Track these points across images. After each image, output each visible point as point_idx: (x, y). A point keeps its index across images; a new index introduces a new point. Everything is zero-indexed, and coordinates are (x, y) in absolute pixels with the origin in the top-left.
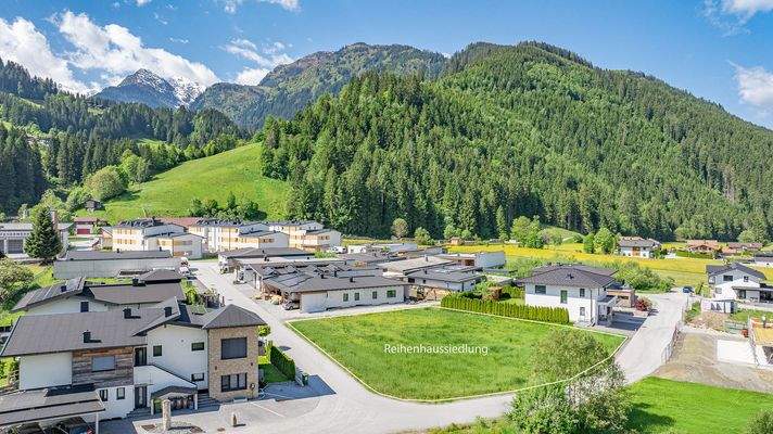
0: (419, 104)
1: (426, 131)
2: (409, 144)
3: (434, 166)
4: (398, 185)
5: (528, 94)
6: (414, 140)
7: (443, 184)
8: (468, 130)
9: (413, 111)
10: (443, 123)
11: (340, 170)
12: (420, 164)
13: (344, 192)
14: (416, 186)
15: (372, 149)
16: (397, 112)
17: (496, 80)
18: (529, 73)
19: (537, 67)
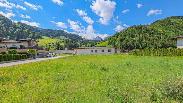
0: (141, 30)
1: (143, 34)
2: (138, 37)
3: (144, 40)
4: (135, 44)
5: (171, 26)
6: (140, 36)
7: (147, 43)
8: (154, 33)
9: (140, 31)
10: (147, 32)
11: (121, 41)
12: (141, 40)
13: (122, 45)
14: (140, 44)
15: (129, 38)
16: (136, 31)
17: (162, 24)
18: (172, 21)
19: (174, 20)
